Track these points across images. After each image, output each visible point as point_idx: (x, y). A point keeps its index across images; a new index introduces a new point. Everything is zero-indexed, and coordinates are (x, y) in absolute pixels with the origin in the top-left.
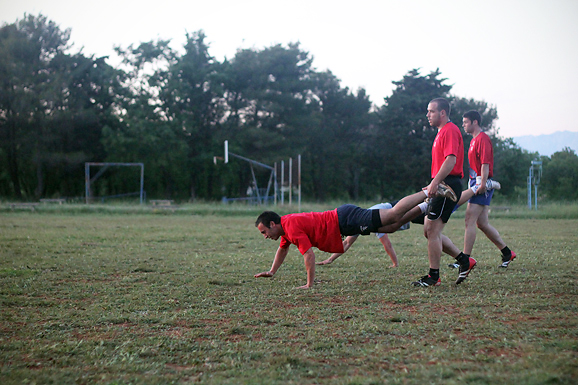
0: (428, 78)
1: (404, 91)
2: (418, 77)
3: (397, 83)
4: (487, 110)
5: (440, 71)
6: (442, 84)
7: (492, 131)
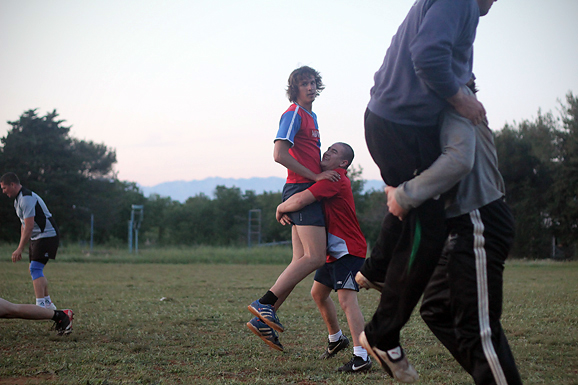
0: (45, 119)
1: (20, 133)
2: (34, 118)
3: (14, 124)
4: (107, 153)
5: (57, 112)
6: (59, 126)
7: (111, 174)
